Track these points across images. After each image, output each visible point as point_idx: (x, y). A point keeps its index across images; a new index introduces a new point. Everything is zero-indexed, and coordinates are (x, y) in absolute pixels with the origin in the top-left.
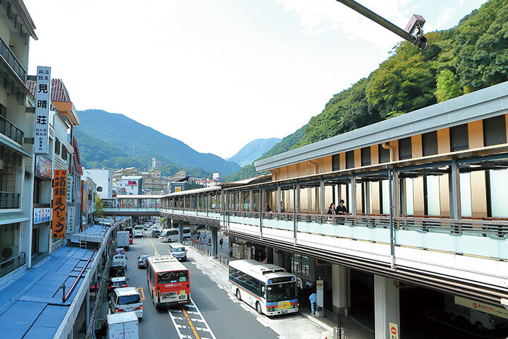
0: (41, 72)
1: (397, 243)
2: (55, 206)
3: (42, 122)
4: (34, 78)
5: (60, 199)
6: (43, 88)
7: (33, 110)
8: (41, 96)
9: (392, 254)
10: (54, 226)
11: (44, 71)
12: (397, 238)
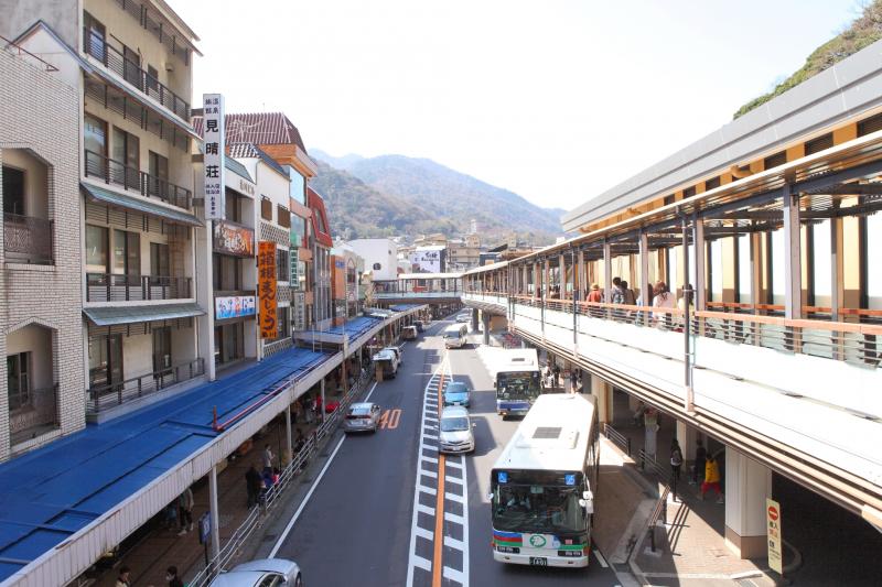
0: (208, 102)
1: (698, 363)
2: (262, 294)
3: (213, 174)
4: (199, 112)
5: (268, 283)
6: (212, 125)
7: (199, 158)
8: (210, 137)
9: (687, 384)
10: (262, 320)
11: (213, 102)
12: (697, 353)
